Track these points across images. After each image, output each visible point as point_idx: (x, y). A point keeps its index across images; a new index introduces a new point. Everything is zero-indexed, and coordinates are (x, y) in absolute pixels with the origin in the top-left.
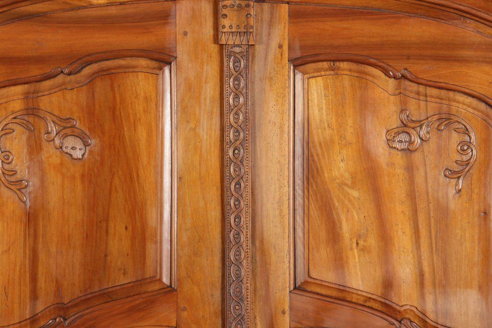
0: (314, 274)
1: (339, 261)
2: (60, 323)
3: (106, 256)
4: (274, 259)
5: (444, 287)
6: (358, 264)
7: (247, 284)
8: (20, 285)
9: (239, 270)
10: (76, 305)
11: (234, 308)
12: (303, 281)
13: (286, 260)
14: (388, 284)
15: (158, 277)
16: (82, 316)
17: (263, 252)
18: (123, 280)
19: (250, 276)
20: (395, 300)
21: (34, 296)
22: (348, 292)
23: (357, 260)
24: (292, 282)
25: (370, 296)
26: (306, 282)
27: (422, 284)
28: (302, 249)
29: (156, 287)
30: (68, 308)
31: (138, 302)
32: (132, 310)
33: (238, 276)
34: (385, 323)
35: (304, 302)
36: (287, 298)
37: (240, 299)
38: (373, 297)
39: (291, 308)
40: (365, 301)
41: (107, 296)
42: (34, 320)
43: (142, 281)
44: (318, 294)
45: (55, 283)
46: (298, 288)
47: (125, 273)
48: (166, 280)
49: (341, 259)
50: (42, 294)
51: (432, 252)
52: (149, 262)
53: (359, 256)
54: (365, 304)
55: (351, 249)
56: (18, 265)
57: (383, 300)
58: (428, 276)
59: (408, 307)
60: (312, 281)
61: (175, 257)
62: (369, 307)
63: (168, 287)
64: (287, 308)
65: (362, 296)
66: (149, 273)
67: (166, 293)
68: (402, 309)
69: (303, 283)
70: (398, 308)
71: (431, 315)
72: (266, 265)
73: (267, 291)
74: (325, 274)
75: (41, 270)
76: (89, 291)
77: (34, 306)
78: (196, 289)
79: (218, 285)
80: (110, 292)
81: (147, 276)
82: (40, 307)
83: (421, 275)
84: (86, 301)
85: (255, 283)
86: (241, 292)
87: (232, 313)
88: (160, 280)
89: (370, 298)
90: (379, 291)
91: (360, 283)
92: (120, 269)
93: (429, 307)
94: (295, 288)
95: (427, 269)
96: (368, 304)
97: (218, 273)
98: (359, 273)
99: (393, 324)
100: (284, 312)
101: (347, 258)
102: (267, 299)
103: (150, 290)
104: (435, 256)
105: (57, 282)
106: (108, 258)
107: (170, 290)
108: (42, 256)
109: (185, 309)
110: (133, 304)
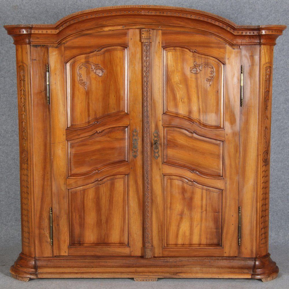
0: (169, 110)
1: (176, 106)
2: (96, 123)
3: (109, 104)
4: (157, 105)
5: (206, 113)
6: (181, 106)
7: (150, 113)
8: (85, 113)
9: (147, 108)
10: (101, 118)
11: (146, 119)
12: (165, 111)
13: (161, 105)
14: (190, 112)
15: (124, 110)
16: (102, 121)
17: (154, 103)
18: (114, 111)
19: (151, 110)
20: (192, 116)
21: (89, 116)
22: (179, 115)
23: (181, 105)
24: (163, 112)
25: (185, 115)
26: (167, 112)
27: (199, 112)
28: (165, 102)
29: (123, 113)
30: (98, 119)
31: (118, 118)
32: (116, 120)
33: (147, 110)
34: (189, 123)
35: (166, 118)
36: (161, 117)
37: (148, 117)
38: (186, 116)
39: (162, 119)
40: (184, 117)
41: (109, 116)
42: (89, 122)
43: (119, 112)
44: (170, 115)
45: (94, 112)
46: (164, 114)
47: (114, 109)
48: (126, 111)
49: (177, 105)
50: (91, 115)
51: (202, 103)
52: (121, 106)
53: (182, 104)
54: (183, 118)
55: (180, 102)
56: (84, 107)
57: (188, 117)
58: (201, 110)
59: (195, 119)
60: (168, 111)
61: (128, 105)
62: (184, 119)
63: (127, 113)
64: (161, 119)
65: (182, 115)
66: (121, 109)
67: (126, 115)
68: (194, 119)
69: (165, 112)
70: (193, 119)
71: (202, 121)
72: (155, 107)
73: (155, 115)
74: (172, 109)
75: (90, 108)
76: (104, 114)
77: (89, 119)
78: (135, 114)
79: (141, 113)
80: (110, 115)
81: (121, 110)
82: (91, 119)
83: (199, 109)
84: (103, 117)
85: (152, 112)
86: (148, 115)
87: (145, 121)
88: (124, 111)
89: (185, 116)
90: (187, 114)
91: (182, 112)
92: (113, 108)
93: (201, 118)
94: (163, 113)
95: (201, 108)
96: (184, 118)
97: (141, 109)
98: (182, 109)
99: (191, 123)
100: (160, 121)
101: (179, 105)
102: (155, 117)
103: (121, 114)
104: (203, 104)
105: (95, 112)
106: (110, 105)
107: (127, 114)
108: (91, 104)
109: (131, 120)
110: (117, 118)
